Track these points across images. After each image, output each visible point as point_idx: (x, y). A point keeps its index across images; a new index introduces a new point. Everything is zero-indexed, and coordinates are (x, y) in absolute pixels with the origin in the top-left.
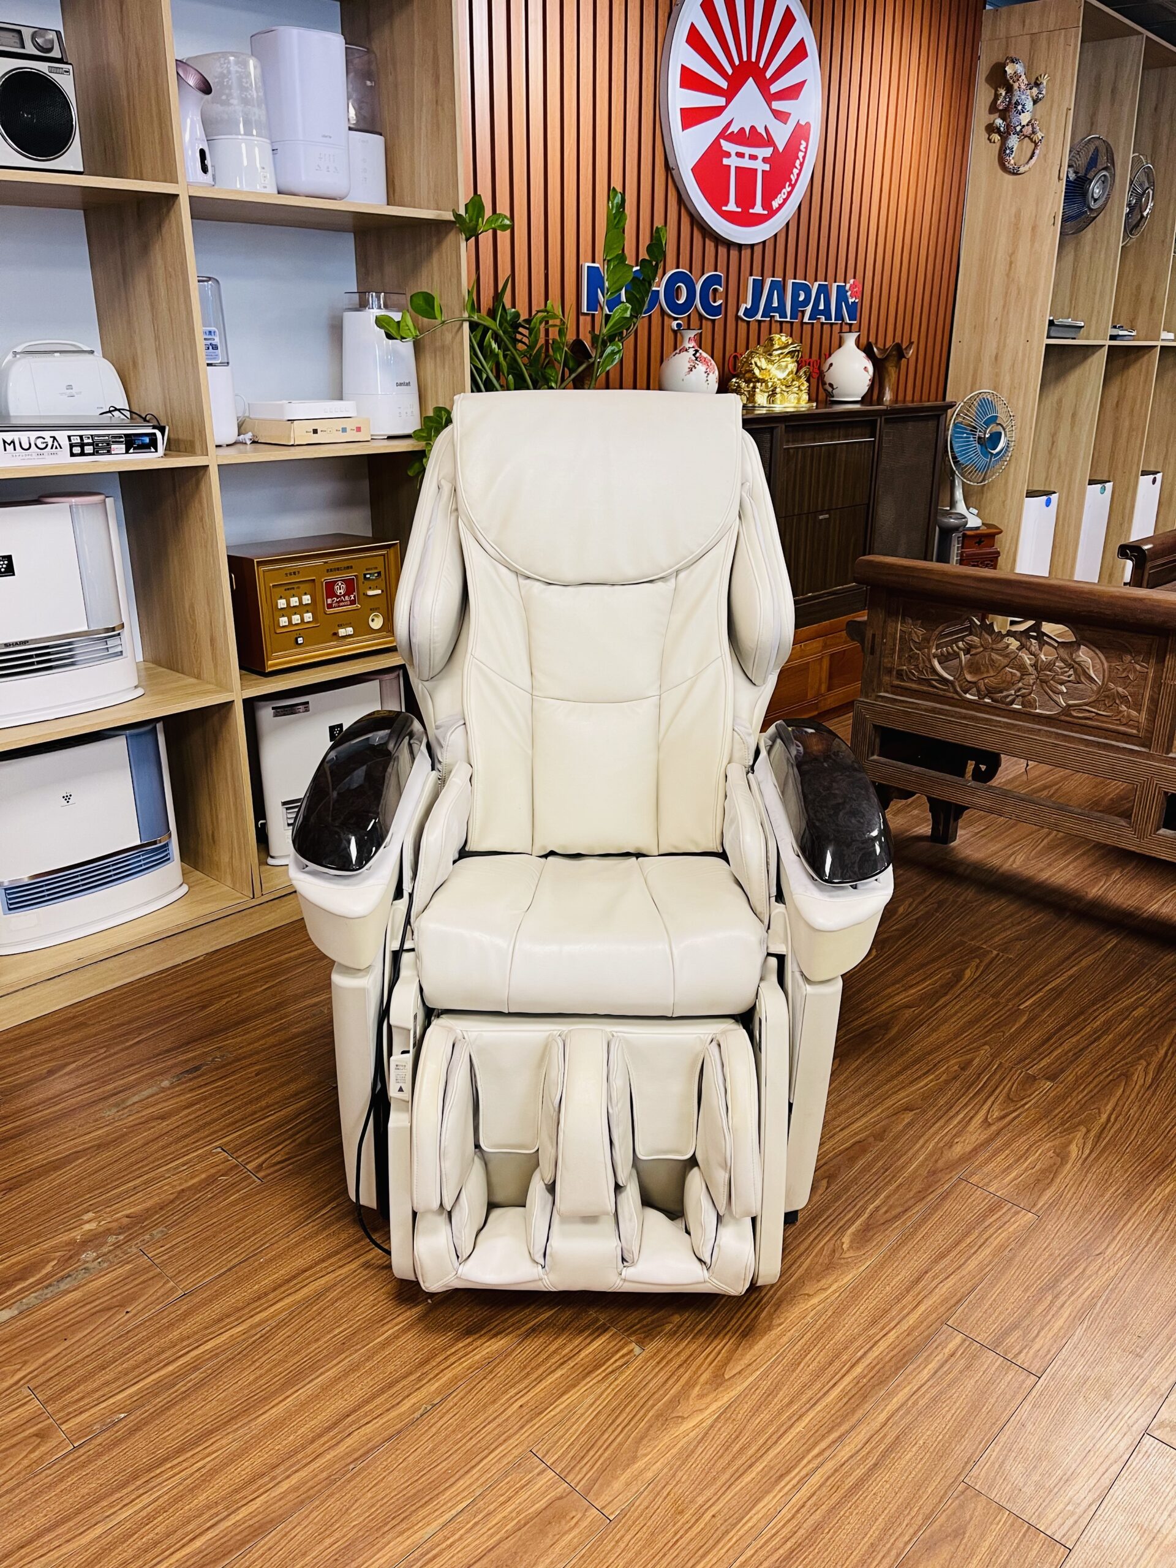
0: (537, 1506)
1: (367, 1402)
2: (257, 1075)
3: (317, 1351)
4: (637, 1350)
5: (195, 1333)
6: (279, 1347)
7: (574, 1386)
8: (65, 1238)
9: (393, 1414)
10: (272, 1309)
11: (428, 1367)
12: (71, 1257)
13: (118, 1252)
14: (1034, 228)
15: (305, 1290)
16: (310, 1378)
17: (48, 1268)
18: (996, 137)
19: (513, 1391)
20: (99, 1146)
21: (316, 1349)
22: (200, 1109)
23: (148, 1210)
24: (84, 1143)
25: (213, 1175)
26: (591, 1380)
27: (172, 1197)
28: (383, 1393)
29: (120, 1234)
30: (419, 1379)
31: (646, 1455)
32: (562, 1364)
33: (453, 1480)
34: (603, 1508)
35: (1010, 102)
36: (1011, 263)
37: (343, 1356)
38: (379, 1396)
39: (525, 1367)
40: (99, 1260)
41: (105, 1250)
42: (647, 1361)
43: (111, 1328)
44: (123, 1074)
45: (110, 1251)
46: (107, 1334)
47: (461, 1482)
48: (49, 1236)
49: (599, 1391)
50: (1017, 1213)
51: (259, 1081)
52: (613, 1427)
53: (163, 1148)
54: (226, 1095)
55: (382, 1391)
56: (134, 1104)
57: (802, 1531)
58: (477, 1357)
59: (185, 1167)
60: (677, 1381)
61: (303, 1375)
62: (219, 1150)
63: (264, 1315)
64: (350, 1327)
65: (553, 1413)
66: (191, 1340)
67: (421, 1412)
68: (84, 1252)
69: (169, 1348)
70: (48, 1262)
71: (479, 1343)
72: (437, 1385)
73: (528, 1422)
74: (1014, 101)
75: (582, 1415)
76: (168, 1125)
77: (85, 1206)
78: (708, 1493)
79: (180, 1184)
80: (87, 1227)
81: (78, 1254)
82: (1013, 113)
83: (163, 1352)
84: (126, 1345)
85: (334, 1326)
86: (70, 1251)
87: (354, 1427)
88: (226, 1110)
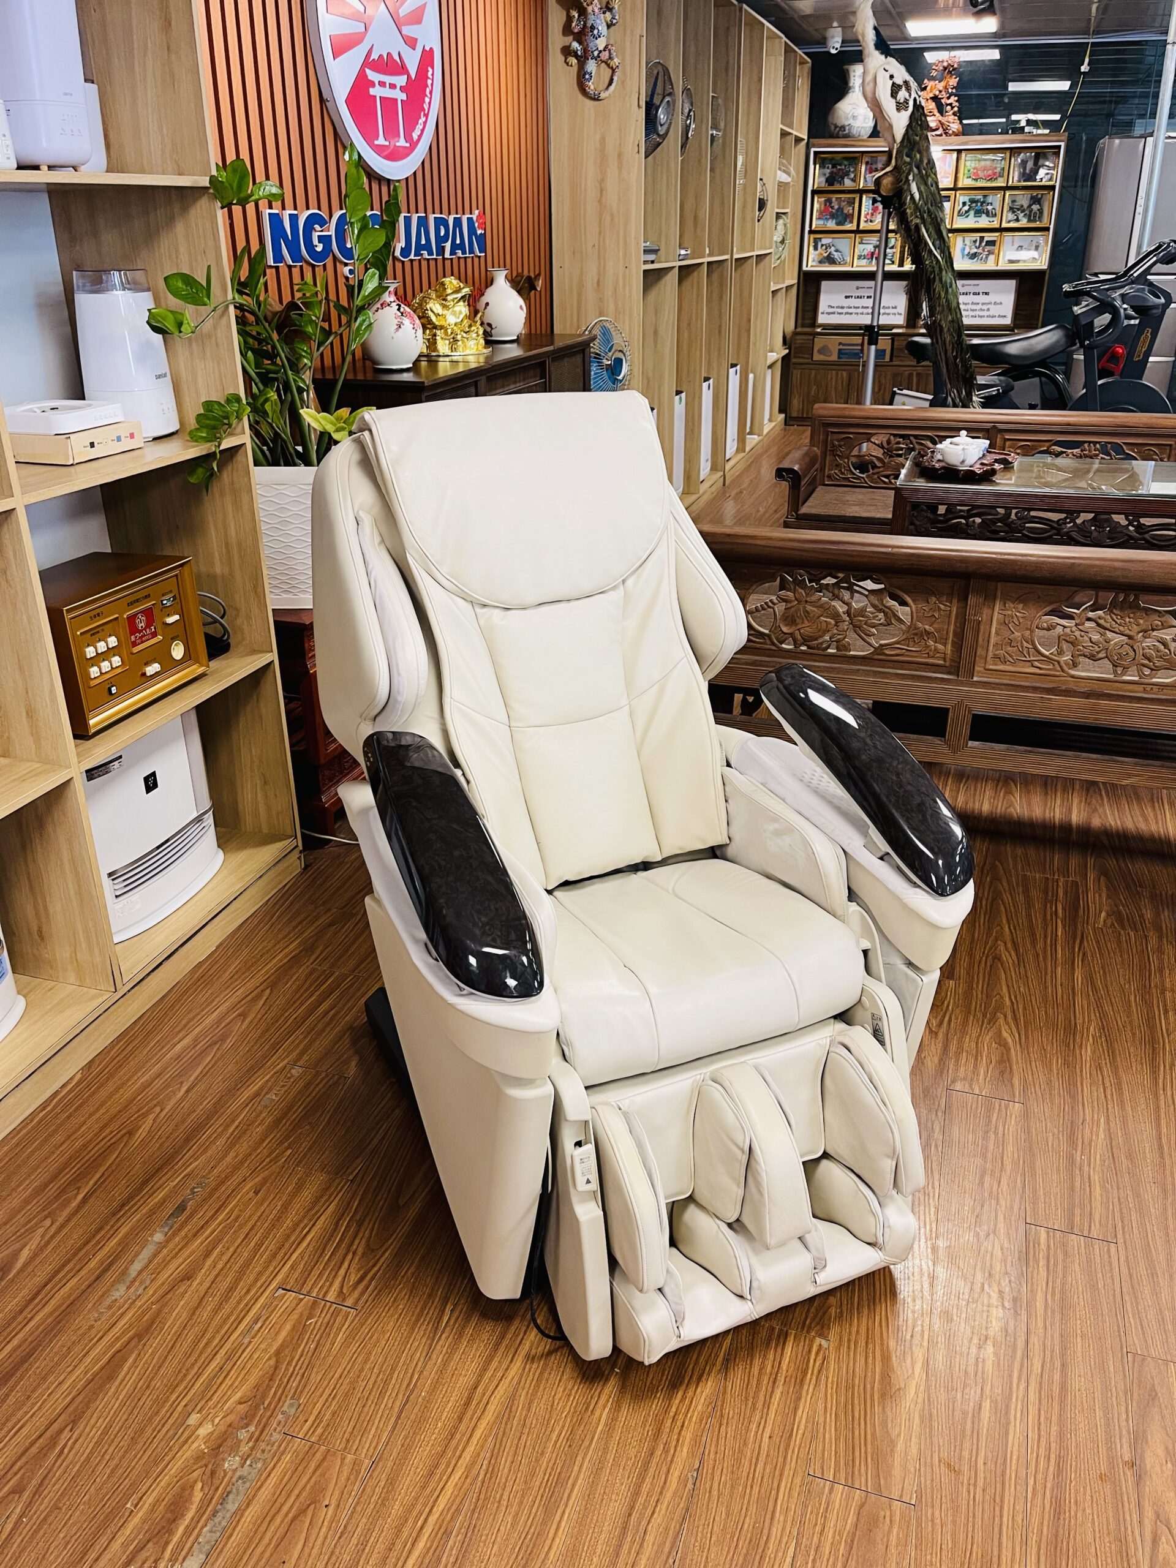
0: (849, 1521)
1: (637, 1493)
2: (256, 1193)
3: (551, 1465)
4: (824, 1342)
5: (417, 1499)
6: (512, 1477)
7: (799, 1399)
8: (189, 1453)
9: (669, 1495)
10: (475, 1440)
11: (664, 1437)
12: (213, 1473)
13: (263, 1445)
14: (620, 155)
15: (491, 1408)
16: (566, 1495)
17: (198, 1495)
18: (574, 61)
19: (754, 1426)
20: (139, 1336)
21: (548, 1463)
22: (222, 1254)
23: (257, 1387)
24: (118, 1339)
25: (299, 1321)
26: (808, 1388)
27: (272, 1362)
28: (644, 1479)
29: (247, 1425)
30: (666, 1451)
31: (899, 1435)
32: (774, 1382)
33: (766, 1531)
34: (901, 1496)
35: (585, 25)
36: (602, 191)
37: (579, 1458)
38: (643, 1482)
39: (747, 1399)
40: (248, 1462)
41: (245, 1449)
42: (839, 1348)
43: (324, 1530)
44: (98, 1242)
45: (252, 1449)
46: (326, 1538)
47: (774, 1529)
48: (167, 1459)
49: (822, 1395)
50: (1007, 1107)
51: (264, 1200)
52: (856, 1422)
53: (216, 1311)
54: (240, 1227)
55: (642, 1477)
56: (140, 1272)
57: (1053, 1445)
58: (700, 1407)
59: (259, 1325)
60: (874, 1357)
61: (556, 1494)
62: (281, 1291)
63: (471, 1449)
64: (563, 1427)
65: (801, 1432)
66: (418, 1507)
67: (691, 1481)
68: (224, 1460)
69: (403, 1525)
70: (192, 1487)
71: (690, 1394)
72: (685, 1450)
73: (786, 1449)
74: (589, 25)
75: (825, 1422)
76: (201, 1284)
77: (179, 1409)
78: (967, 1445)
79: (270, 1345)
80: (203, 1432)
81: (217, 1466)
82: (590, 38)
83: (399, 1531)
84: (354, 1541)
85: (548, 1433)
86: (206, 1466)
87: (644, 1522)
88: (253, 1244)
